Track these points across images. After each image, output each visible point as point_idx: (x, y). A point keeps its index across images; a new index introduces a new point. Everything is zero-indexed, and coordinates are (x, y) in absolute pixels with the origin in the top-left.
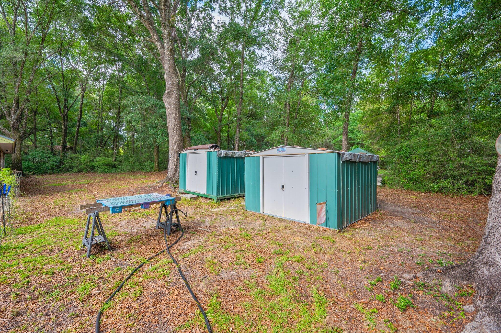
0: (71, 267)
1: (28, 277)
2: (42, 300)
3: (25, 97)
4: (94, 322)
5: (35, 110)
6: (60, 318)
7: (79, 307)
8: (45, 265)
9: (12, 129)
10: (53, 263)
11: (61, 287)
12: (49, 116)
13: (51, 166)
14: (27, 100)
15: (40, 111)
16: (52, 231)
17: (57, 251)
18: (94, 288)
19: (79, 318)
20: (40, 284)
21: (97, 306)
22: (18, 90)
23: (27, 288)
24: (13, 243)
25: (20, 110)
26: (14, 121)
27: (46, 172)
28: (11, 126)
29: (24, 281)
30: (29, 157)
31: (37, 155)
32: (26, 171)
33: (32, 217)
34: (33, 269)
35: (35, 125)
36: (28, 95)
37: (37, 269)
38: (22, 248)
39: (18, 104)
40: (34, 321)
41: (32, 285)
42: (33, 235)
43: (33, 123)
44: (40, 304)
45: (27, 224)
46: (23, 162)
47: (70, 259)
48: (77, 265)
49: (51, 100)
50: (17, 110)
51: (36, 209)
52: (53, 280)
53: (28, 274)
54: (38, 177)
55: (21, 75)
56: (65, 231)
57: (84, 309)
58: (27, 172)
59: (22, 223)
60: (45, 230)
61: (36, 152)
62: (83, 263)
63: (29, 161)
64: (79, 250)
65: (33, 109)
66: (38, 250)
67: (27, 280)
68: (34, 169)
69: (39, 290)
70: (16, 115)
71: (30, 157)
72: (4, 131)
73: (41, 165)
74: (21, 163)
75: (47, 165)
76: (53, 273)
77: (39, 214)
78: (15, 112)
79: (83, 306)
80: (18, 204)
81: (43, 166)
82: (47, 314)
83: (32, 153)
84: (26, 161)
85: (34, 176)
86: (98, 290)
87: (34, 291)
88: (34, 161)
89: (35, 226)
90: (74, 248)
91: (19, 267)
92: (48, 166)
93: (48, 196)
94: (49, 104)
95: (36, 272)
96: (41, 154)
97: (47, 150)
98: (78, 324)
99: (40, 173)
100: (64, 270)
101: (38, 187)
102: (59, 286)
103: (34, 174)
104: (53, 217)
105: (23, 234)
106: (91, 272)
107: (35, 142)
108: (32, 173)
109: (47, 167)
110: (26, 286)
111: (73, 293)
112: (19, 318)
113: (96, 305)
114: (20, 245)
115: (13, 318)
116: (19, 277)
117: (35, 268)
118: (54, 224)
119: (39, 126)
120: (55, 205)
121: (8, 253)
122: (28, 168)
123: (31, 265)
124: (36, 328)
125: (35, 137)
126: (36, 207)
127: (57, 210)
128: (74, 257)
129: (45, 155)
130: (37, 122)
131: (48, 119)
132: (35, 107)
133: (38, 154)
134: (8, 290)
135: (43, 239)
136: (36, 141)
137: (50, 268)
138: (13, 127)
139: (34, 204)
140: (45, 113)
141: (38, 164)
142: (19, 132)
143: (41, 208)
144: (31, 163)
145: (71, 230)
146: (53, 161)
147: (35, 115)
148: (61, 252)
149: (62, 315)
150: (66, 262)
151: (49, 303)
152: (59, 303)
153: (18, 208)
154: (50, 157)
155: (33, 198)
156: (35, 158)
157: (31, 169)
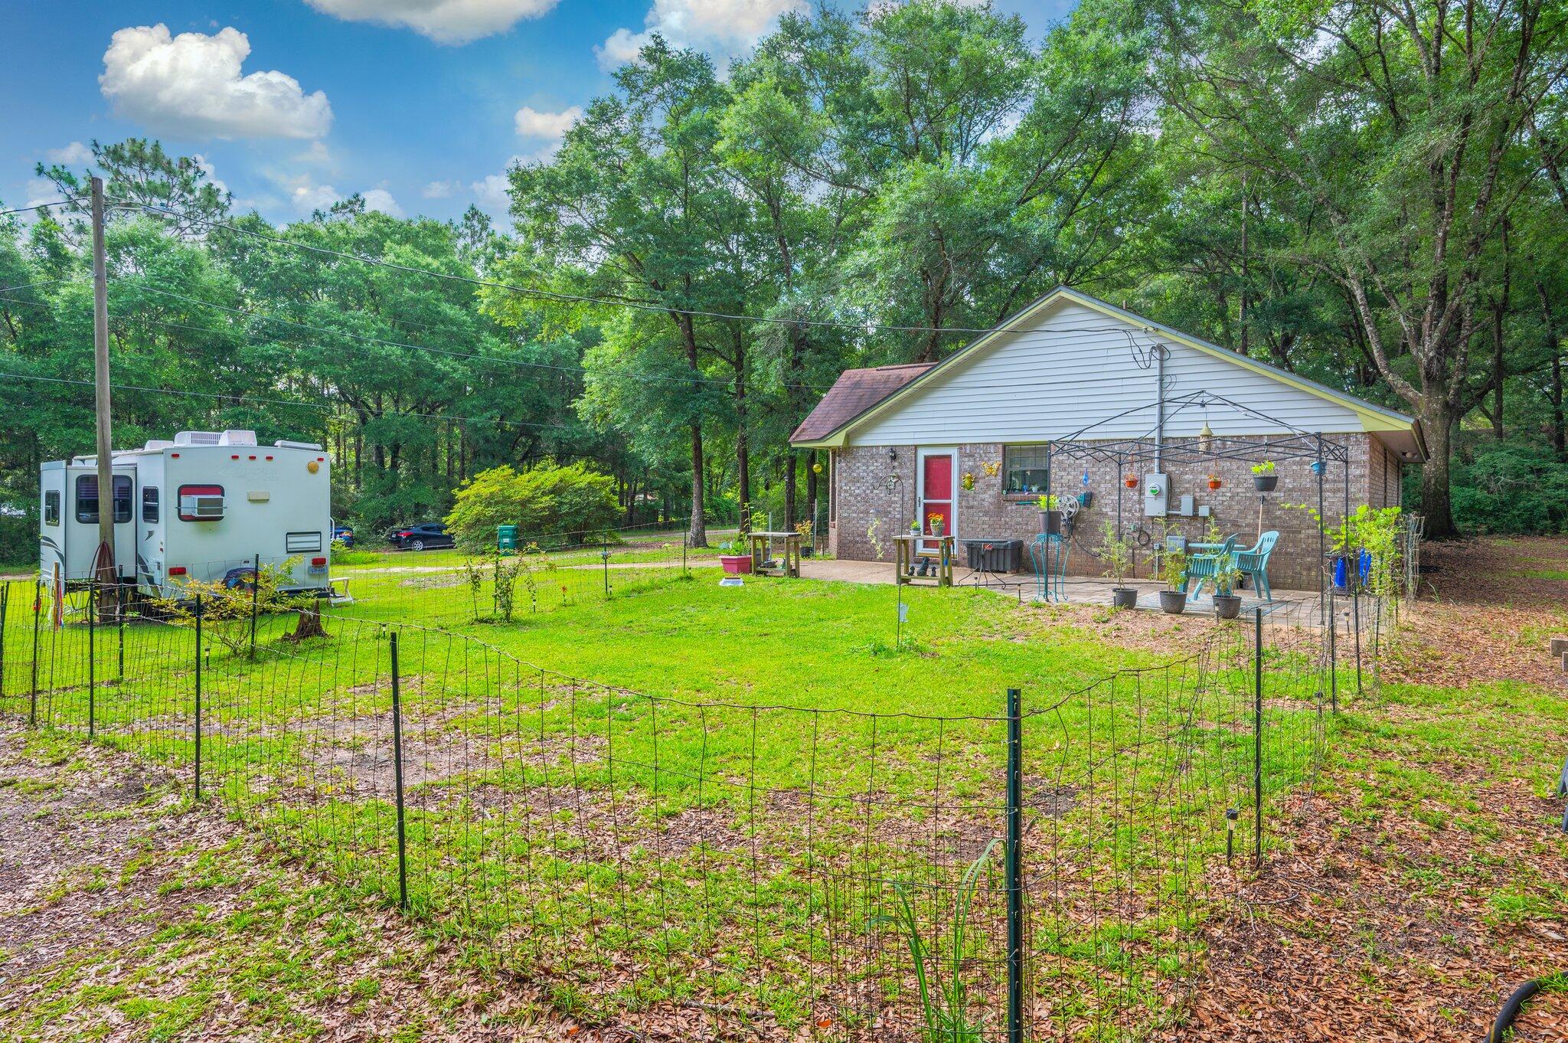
0: (1498, 833)
1: (1379, 807)
2: (1395, 873)
3: (1463, 265)
4: (1506, 996)
5: (1498, 301)
6: (1421, 934)
7: (1480, 941)
8: (1427, 797)
9: (1424, 383)
10: (1448, 801)
11: (1450, 868)
12: (1549, 312)
13: (1551, 502)
14: (1469, 274)
15: (1518, 298)
16: (1480, 717)
17: (1474, 778)
18: (1545, 921)
19: (1467, 963)
20: (1400, 837)
21: (1535, 968)
22: (1444, 250)
23: (1369, 830)
24: (1372, 718)
25: (1448, 313)
26: (1431, 354)
27: (1529, 527)
28: (1422, 372)
29: (1366, 812)
30: (1475, 471)
31: (1500, 465)
32: (1466, 520)
33: (1439, 663)
34: (1393, 795)
35: (1499, 358)
36: (1472, 257)
37: (1404, 798)
38: (1387, 737)
39: (1441, 297)
40: (1362, 906)
41: (1382, 829)
42: (1428, 714)
43: (1492, 351)
44: (1387, 879)
45: (1419, 681)
46: (1453, 489)
47: (1504, 810)
48: (1519, 837)
49: (1557, 250)
50: (1438, 318)
51: (1458, 644)
52: (1434, 843)
53: (1382, 802)
54: (1499, 543)
55: (1453, 197)
56: (1521, 730)
57: (1492, 953)
58: (1469, 523)
59: (1406, 673)
60: (1461, 709)
61: (1498, 454)
62: (1540, 840)
63: (1475, 487)
64: (1545, 801)
65: (1492, 300)
66: (1424, 757)
67: (1374, 812)
68: (1491, 514)
69: (1394, 847)
70: (1436, 334)
71: (1479, 472)
72: (1403, 391)
73: (1513, 502)
74: (1447, 493)
75: (1536, 498)
76: (1441, 827)
77: (1460, 661)
78: (1433, 326)
79: (1493, 944)
80: (1412, 618)
81: (1521, 505)
82: (1394, 909)
83: (1487, 456)
84: (1467, 484)
85: (1486, 540)
86: (1557, 932)
87: (1383, 844)
88: (1492, 485)
89: (1440, 690)
90: (1531, 789)
91: (1364, 776)
92: (1540, 504)
93: (1509, 611)
94: (1552, 264)
95: (1401, 803)
96: (1514, 460)
97: (1542, 443)
98: (1461, 973)
99: (1508, 531)
100: (1473, 830)
101: (1488, 576)
102: (1445, 865)
103: (1491, 532)
104: (1501, 677)
105: (1402, 703)
106: (1555, 874)
107: (1497, 418)
108: (1484, 528)
109: (1535, 507)
110: (1368, 824)
111: (1478, 901)
112: (1336, 882)
113: (1532, 962)
114: (1384, 728)
115: (1325, 876)
116: (1360, 798)
117: (1399, 795)
118: (1495, 699)
119: (1515, 358)
120: (1519, 644)
121: (1353, 736)
122: (1471, 509)
123: (1393, 784)
124: (1362, 921)
125: (1499, 399)
126: (1461, 636)
127: (1523, 660)
128: (1520, 812)
129: (1528, 462)
130: (1508, 343)
131: (1546, 326)
132: (1498, 290)
133: (1505, 461)
134: (1331, 815)
135: (1444, 732)
136: (1500, 411)
137: (1438, 810)
138: (1429, 376)
139: (1458, 629)
140: (1535, 304)
141: (1505, 497)
142: (1445, 390)
143: (1473, 642)
144: (1480, 494)
145: (1545, 733)
146: (1559, 486)
147: (1499, 319)
148: (1485, 785)
149: (1428, 930)
150: (1489, 815)
151: (1409, 888)
152: (1431, 902)
153: (1407, 630)
154: (1547, 470)
155: (1461, 611)
156: (1495, 473)
157: (1482, 512)
